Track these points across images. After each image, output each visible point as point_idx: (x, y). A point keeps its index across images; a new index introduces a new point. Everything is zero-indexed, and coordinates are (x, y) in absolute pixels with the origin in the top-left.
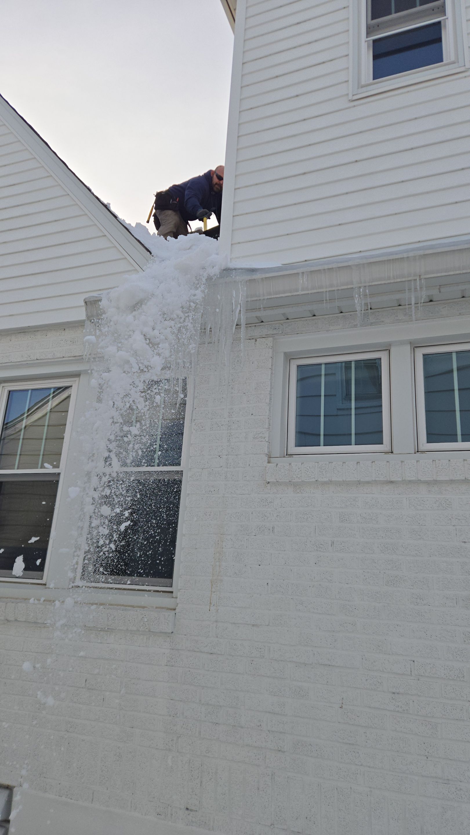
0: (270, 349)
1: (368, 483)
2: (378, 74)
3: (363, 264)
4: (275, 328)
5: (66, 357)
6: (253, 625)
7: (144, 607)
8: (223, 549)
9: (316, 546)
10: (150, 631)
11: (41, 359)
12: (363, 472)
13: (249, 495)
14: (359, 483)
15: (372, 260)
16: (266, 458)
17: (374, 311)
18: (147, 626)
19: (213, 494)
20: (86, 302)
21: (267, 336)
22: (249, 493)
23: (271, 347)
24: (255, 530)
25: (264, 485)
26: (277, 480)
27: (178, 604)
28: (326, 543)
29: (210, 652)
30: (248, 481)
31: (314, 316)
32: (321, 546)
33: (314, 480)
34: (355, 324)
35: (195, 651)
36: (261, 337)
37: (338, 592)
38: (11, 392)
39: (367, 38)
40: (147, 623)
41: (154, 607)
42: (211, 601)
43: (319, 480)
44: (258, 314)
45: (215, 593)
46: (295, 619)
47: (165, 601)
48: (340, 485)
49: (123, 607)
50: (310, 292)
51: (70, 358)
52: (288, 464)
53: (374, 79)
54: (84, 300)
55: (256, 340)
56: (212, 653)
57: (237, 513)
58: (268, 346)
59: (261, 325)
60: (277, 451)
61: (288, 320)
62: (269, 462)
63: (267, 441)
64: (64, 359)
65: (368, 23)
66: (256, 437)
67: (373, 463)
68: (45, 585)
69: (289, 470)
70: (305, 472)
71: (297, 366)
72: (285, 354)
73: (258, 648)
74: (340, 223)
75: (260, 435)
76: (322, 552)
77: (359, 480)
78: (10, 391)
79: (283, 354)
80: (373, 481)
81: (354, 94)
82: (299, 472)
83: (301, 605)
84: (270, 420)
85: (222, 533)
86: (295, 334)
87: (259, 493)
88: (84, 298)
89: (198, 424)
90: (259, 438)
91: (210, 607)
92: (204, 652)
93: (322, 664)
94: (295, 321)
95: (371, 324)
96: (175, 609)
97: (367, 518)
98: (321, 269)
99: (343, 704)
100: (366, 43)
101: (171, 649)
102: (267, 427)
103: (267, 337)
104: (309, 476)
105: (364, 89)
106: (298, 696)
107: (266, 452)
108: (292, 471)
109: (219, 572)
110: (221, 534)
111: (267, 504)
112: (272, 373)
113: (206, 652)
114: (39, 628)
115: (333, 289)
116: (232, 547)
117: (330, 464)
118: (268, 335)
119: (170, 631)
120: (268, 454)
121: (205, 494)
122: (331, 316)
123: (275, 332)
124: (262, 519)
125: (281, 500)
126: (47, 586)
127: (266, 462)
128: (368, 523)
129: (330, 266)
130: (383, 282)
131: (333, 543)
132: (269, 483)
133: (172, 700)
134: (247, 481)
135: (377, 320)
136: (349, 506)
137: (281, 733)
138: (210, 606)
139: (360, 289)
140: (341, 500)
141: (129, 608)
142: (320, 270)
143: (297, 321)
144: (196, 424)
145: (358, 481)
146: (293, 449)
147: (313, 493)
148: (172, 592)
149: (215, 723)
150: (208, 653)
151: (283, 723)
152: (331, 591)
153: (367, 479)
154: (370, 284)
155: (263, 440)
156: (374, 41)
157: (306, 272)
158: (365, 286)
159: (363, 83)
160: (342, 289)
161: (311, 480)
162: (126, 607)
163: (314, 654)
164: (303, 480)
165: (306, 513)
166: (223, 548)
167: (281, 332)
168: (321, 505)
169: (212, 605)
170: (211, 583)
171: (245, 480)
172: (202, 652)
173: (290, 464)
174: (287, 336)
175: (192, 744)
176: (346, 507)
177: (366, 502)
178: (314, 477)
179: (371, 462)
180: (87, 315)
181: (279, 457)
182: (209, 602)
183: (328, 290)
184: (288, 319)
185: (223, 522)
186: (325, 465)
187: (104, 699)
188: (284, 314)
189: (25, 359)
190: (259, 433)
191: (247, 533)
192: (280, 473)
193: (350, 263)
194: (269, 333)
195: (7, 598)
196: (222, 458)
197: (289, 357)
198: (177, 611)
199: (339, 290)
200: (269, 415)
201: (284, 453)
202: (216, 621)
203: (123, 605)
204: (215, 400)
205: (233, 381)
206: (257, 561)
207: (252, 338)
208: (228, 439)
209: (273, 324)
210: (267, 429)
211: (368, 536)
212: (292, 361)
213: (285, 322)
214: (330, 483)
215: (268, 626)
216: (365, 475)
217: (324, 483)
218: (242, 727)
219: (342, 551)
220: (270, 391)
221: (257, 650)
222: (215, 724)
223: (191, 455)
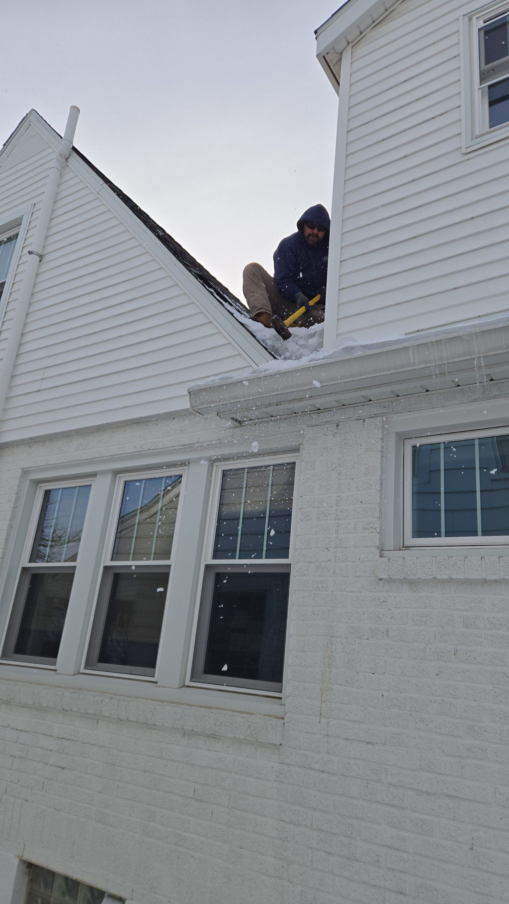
0: (380, 430)
1: (496, 581)
2: (494, 122)
3: (476, 333)
4: (385, 406)
5: (175, 446)
6: (368, 743)
7: (252, 714)
8: (333, 653)
9: (437, 654)
10: (257, 741)
11: (152, 449)
12: (488, 568)
13: (360, 592)
14: (485, 582)
15: (486, 328)
16: (378, 551)
17: (497, 381)
18: (254, 736)
19: (321, 591)
20: (189, 392)
22: (360, 591)
23: (380, 428)
24: (367, 633)
25: (376, 582)
26: (390, 577)
27: (286, 713)
28: (449, 651)
29: (322, 770)
30: (358, 577)
31: (428, 391)
32: (443, 654)
33: (431, 577)
34: (475, 398)
35: (305, 768)
36: (370, 416)
37: (465, 709)
38: (127, 482)
39: (480, 85)
40: (254, 732)
41: (263, 715)
42: (321, 712)
43: (438, 577)
44: (364, 393)
45: (325, 703)
46: (415, 738)
47: (271, 707)
48: (462, 583)
49: (230, 712)
50: (417, 367)
51: (179, 447)
52: (402, 559)
53: (490, 127)
55: (364, 421)
56: (324, 772)
57: (347, 613)
58: (377, 427)
59: (369, 404)
60: (390, 543)
61: (398, 398)
62: (381, 556)
63: (378, 532)
64: (174, 448)
65: (481, 69)
66: (366, 527)
67: (500, 558)
68: (156, 683)
69: (403, 565)
70: (422, 567)
71: (413, 446)
72: (397, 434)
73: (373, 770)
74: (455, 286)
75: (371, 525)
76: (444, 661)
77: (484, 578)
79: (394, 435)
80: (501, 579)
81: (467, 146)
82: (414, 568)
83: (421, 723)
84: (382, 508)
85: (331, 635)
86: (407, 412)
87: (371, 590)
88: (187, 389)
89: (304, 513)
90: (369, 529)
91: (320, 719)
92: (315, 769)
93: (448, 795)
94: (406, 398)
95: (495, 397)
96: (283, 719)
97: (496, 623)
98: (427, 342)
99: (473, 844)
100: (480, 90)
101: (279, 763)
102: (378, 516)
103: (377, 417)
104: (426, 572)
105: (480, 139)
106: (420, 831)
107: (377, 544)
108: (406, 567)
109: (329, 679)
111: (380, 603)
112: (382, 456)
113: (317, 770)
114: (149, 730)
115: (443, 362)
116: (342, 652)
117: (450, 558)
118: (377, 414)
119: (278, 743)
120: (380, 546)
121: (312, 591)
122: (446, 390)
123: (384, 411)
124: (375, 620)
125: (396, 599)
126: (158, 684)
127: (378, 555)
128: (498, 630)
129: (438, 338)
130: (500, 352)
131: (457, 651)
132: (381, 579)
133: (282, 820)
135: (501, 393)
136: (474, 608)
137: (402, 872)
138: (320, 717)
139: (474, 361)
140: (465, 601)
141: (237, 714)
143: (408, 398)
144: (301, 513)
145: (484, 579)
146: (410, 540)
147: (431, 592)
148: (281, 698)
149: (328, 853)
150: (319, 771)
151: (404, 861)
152: (456, 708)
153: (494, 577)
154: (486, 355)
155: (373, 530)
156: (490, 87)
157: (412, 346)
158: (480, 358)
159: (477, 133)
160: (453, 362)
161: (428, 578)
162: (234, 712)
163: (438, 782)
164: (419, 577)
165: (423, 615)
167: (391, 411)
168: (441, 606)
169: (323, 716)
170: (321, 691)
171: (355, 576)
172: (313, 769)
173: (404, 558)
174: (398, 414)
175: (304, 874)
176: (470, 609)
177: (494, 604)
178: (431, 573)
179: (498, 557)
180: (191, 405)
181: (393, 549)
182: (319, 713)
183: (437, 364)
184: (398, 396)
185: (332, 622)
186: (444, 560)
187: (212, 813)
188: (392, 392)
189: (139, 449)
190: (369, 523)
191: (358, 636)
192: (393, 569)
193: (460, 333)
195: (120, 695)
196: (329, 551)
197: (402, 438)
198: (286, 720)
199: (449, 363)
200: (379, 503)
201: (400, 546)
202: (328, 736)
203: (231, 710)
204: (321, 487)
205: (341, 466)
206: (371, 669)
207: (360, 418)
208: (336, 530)
209: (382, 402)
210: (379, 519)
211: (497, 645)
212: (406, 441)
213: (396, 400)
214: (450, 581)
215: (384, 744)
216: (491, 572)
217: (443, 581)
218: (358, 861)
219: (468, 662)
220: (381, 476)
221: (372, 772)
222: (328, 854)
223: (297, 548)
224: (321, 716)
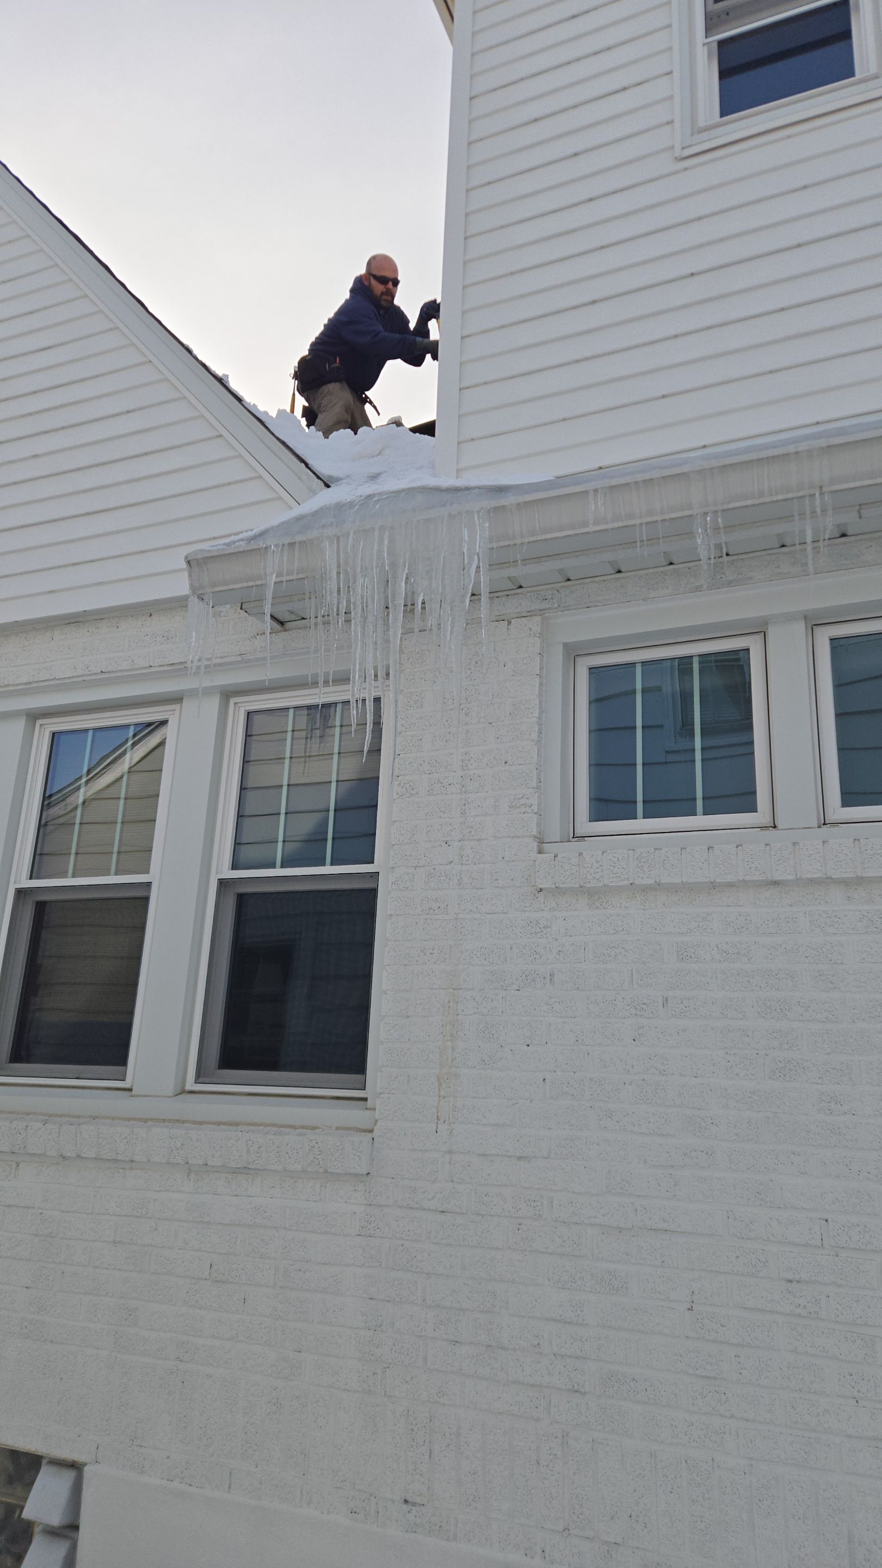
0: (536, 639)
1: (731, 885)
2: (728, 106)
3: (711, 469)
4: (546, 598)
5: (154, 667)
6: (520, 1158)
7: (314, 1128)
8: (459, 1017)
9: (635, 1007)
10: (326, 1172)
11: (109, 672)
12: (720, 864)
13: (505, 913)
14: (713, 886)
15: (728, 461)
16: (535, 844)
17: (735, 557)
18: (321, 1163)
19: (436, 915)
20: (189, 562)
21: (530, 614)
22: (504, 911)
23: (538, 635)
24: (517, 979)
25: (532, 895)
26: (557, 885)
27: (376, 1121)
28: (654, 1001)
29: (441, 1209)
30: (502, 888)
31: (619, 572)
32: (645, 1007)
33: (627, 883)
34: (698, 584)
35: (411, 1208)
36: (520, 616)
37: (679, 1092)
38: (56, 734)
39: (706, 37)
40: (320, 1156)
41: (334, 1128)
42: (439, 1114)
43: (636, 882)
44: (512, 572)
45: (446, 1100)
46: (598, 1144)
47: (353, 1115)
48: (676, 891)
49: (275, 1129)
50: (610, 526)
51: (162, 669)
52: (577, 855)
53: (722, 115)
54: (186, 558)
55: (509, 623)
56: (443, 1212)
57: (483, 949)
58: (532, 633)
59: (517, 594)
60: (554, 831)
61: (569, 583)
62: (540, 852)
63: (536, 811)
64: (153, 670)
65: (707, 10)
66: (514, 804)
67: (739, 847)
68: (130, 1090)
69: (579, 865)
70: (610, 867)
71: (590, 668)
72: (566, 645)
73: (529, 1200)
74: (664, 393)
75: (522, 801)
76: (646, 1017)
77: (712, 880)
78: (54, 734)
79: (560, 648)
80: (739, 881)
81: (684, 146)
82: (598, 868)
83: (609, 1119)
84: (541, 771)
85: (455, 987)
86: (583, 608)
87: (524, 909)
88: (185, 554)
89: (405, 783)
90: (519, 807)
91: (437, 1127)
92: (429, 1209)
93: (651, 1229)
94: (582, 584)
95: (730, 583)
96: (371, 1131)
97: (731, 952)
98: (629, 481)
99: (693, 1302)
100: (706, 47)
101: (366, 1204)
102: (535, 786)
103: (531, 616)
104: (617, 874)
105: (705, 135)
106: (608, 1289)
107: (535, 833)
108: (584, 867)
109: (452, 1060)
110: (454, 989)
111: (538, 930)
112: (541, 684)
113: (433, 1210)
114: (121, 1171)
115: (654, 519)
116: (475, 1013)
117: (657, 851)
118: (532, 611)
119: (364, 1172)
120: (538, 836)
121: (421, 915)
122: (651, 571)
123: (545, 605)
124: (531, 958)
125: (565, 921)
126: (134, 1092)
127: (536, 851)
128: (733, 962)
129: (647, 476)
130: (749, 502)
131: (667, 1000)
132: (541, 890)
133: (371, 1299)
134: (499, 887)
135: (740, 576)
136: (695, 930)
137: (578, 1358)
138: (437, 1123)
139: (707, 517)
140: (680, 920)
141: (287, 1130)
142: (628, 484)
143: (587, 583)
144: (400, 784)
145: (712, 883)
146: (585, 826)
147: (625, 907)
148: (365, 1099)
149: (453, 1341)
150: (435, 1211)
151: (581, 1340)
152: (665, 1091)
153: (730, 878)
154: (726, 507)
155: (527, 809)
156: (722, 44)
157: (602, 488)
158: (716, 512)
159: (701, 123)
160: (671, 519)
161: (621, 884)
162: (280, 1127)
163: (637, 1210)
164: (605, 884)
165: (613, 945)
166: (458, 1015)
167: (556, 605)
168: (641, 930)
169: (441, 1121)
170: (438, 1080)
171: (496, 887)
172: (425, 1209)
173: (580, 854)
174: (569, 612)
175: (412, 1380)
176: (689, 931)
177: (726, 921)
178: (627, 876)
179: (735, 845)
180: (191, 586)
181: (558, 840)
182: (435, 1117)
183: (644, 520)
184: (569, 580)
185: (458, 965)
186: (648, 854)
187: (244, 1299)
188: (561, 571)
189: (81, 672)
190: (520, 797)
191: (502, 986)
192: (562, 871)
193: (686, 469)
194: (533, 608)
195: (61, 1116)
196: (451, 847)
197: (573, 653)
198: (376, 1133)
199: (665, 520)
200: (537, 764)
201: (569, 835)
202: (450, 1152)
203: (275, 1125)
204: (435, 737)
205: (469, 701)
206: (524, 1039)
207: (502, 617)
208: (462, 811)
209: (542, 590)
210: (536, 790)
211: (733, 986)
212: (578, 660)
213: (564, 587)
214: (657, 887)
215: (547, 1158)
216: (723, 870)
217: (645, 889)
218: (503, 1348)
219: (684, 1016)
220: (539, 718)
221: (527, 1205)
222: (453, 1343)
223: (393, 843)
224: (439, 1122)
